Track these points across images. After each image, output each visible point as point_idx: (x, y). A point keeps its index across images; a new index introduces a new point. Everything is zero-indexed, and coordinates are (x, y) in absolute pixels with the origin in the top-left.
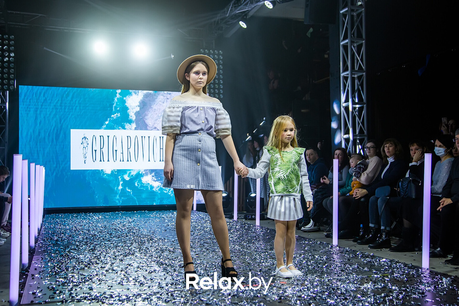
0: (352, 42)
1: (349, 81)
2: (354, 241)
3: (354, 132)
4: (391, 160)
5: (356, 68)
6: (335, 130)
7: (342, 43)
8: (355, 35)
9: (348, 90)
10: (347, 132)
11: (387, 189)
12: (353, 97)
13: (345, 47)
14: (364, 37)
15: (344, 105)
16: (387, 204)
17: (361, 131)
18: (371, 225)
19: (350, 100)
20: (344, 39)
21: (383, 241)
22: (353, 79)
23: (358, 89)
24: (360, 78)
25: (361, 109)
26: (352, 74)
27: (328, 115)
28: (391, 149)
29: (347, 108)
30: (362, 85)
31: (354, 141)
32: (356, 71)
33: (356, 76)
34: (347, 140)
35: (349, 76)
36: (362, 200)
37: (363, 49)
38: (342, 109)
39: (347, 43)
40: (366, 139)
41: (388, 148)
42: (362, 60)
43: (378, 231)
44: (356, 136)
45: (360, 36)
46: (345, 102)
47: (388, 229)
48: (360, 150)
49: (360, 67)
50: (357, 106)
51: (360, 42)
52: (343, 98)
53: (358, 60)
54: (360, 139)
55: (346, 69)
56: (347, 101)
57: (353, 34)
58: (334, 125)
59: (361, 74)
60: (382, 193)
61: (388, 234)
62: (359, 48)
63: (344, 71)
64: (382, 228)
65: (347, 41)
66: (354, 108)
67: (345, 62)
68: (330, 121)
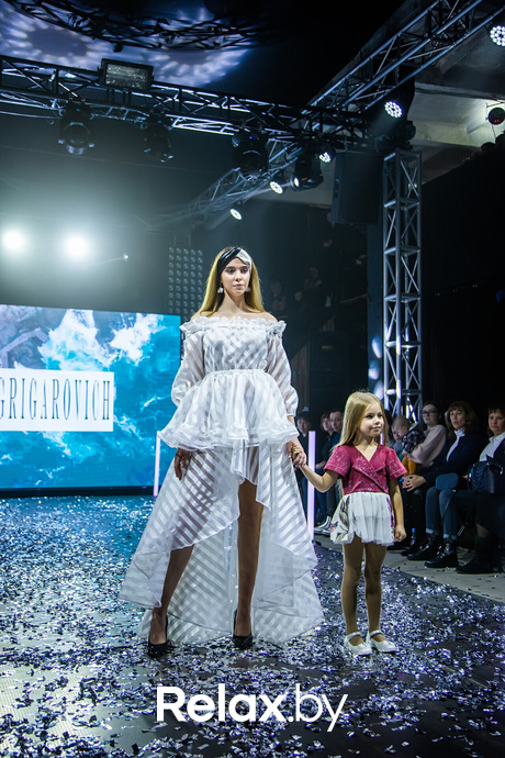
0: (401, 252)
1: (396, 308)
2: (403, 554)
3: (403, 385)
4: (459, 434)
5: (407, 291)
6: (375, 382)
7: (386, 252)
8: (406, 240)
9: (394, 323)
10: (392, 386)
11: (453, 478)
12: (402, 334)
13: (391, 258)
14: (419, 244)
15: (389, 344)
16: (454, 500)
17: (413, 384)
18: (428, 531)
19: (398, 338)
20: (390, 246)
21: (447, 557)
22: (402, 306)
23: (410, 322)
24: (412, 305)
25: (413, 352)
26: (400, 299)
27: (365, 358)
28: (459, 417)
29: (392, 350)
30: (415, 316)
31: (403, 398)
32: (407, 295)
33: (406, 302)
34: (392, 398)
35: (397, 301)
36: (416, 492)
37: (418, 262)
38: (386, 351)
39: (394, 252)
40: (420, 396)
41: (455, 416)
42: (415, 278)
43: (439, 540)
44: (406, 392)
45: (413, 242)
46: (390, 340)
47: (454, 538)
48: (411, 413)
49: (413, 289)
50: (408, 347)
51: (414, 252)
52: (387, 334)
53: (409, 279)
54: (411, 395)
55: (392, 291)
56: (393, 338)
57: (404, 240)
58: (373, 374)
59: (414, 299)
60: (446, 483)
61: (454, 546)
62: (412, 260)
63: (390, 293)
64: (445, 536)
65: (394, 249)
66: (403, 350)
67: (390, 280)
68: (368, 368)
